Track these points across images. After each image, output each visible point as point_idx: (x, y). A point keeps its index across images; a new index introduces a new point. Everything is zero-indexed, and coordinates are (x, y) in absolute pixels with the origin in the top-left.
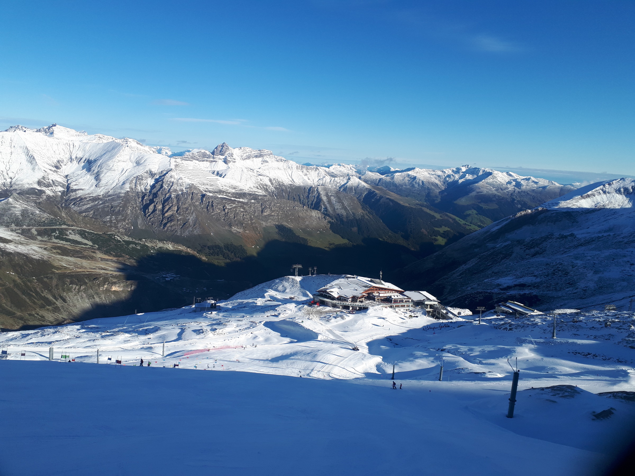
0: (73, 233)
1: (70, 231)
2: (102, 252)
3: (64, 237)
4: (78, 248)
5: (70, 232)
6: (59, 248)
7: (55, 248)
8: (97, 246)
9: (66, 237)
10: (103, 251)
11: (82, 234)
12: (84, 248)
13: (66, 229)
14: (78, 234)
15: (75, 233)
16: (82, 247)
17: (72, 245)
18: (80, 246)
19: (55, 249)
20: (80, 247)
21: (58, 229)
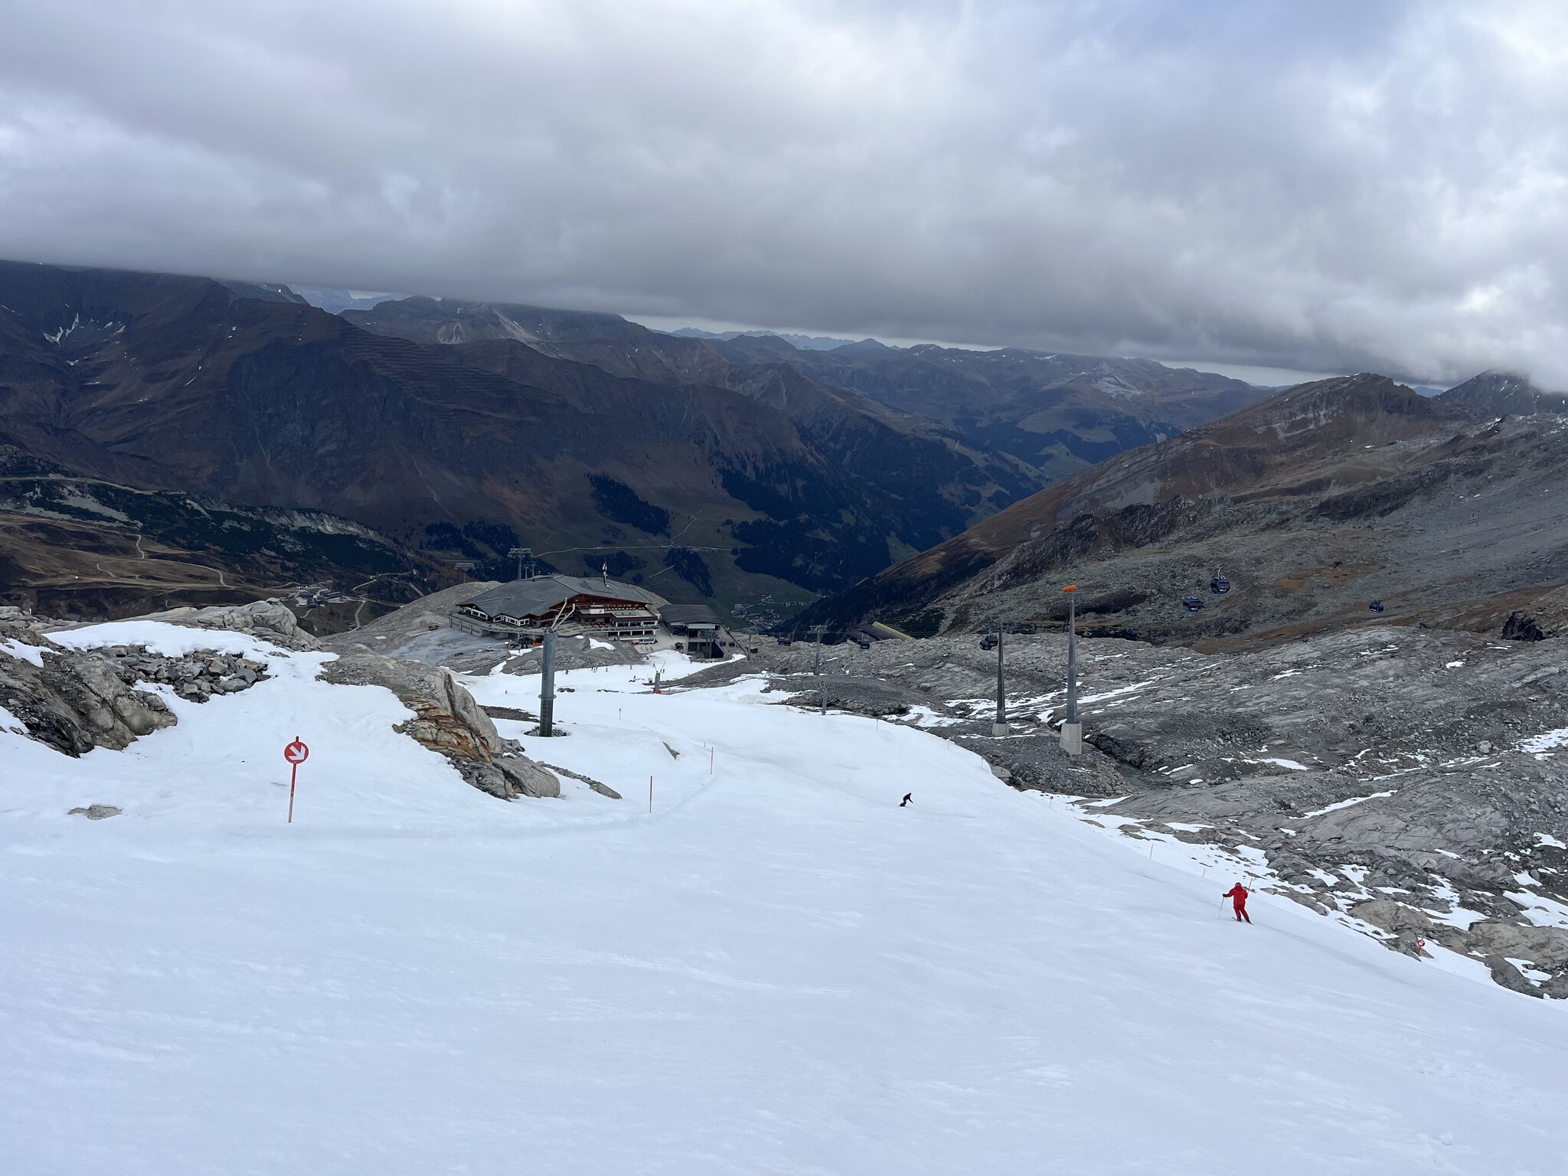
0: (77, 492)
1: (70, 488)
2: (154, 539)
3: (55, 501)
4: (91, 526)
5: (69, 491)
6: (42, 527)
7: (31, 527)
8: (140, 524)
9: (61, 501)
10: (154, 535)
11: (101, 494)
12: (107, 528)
13: (58, 483)
14: (91, 495)
15: (83, 492)
16: (100, 526)
17: (77, 520)
18: (96, 523)
19: (32, 531)
20: (95, 525)
21: (39, 482)
